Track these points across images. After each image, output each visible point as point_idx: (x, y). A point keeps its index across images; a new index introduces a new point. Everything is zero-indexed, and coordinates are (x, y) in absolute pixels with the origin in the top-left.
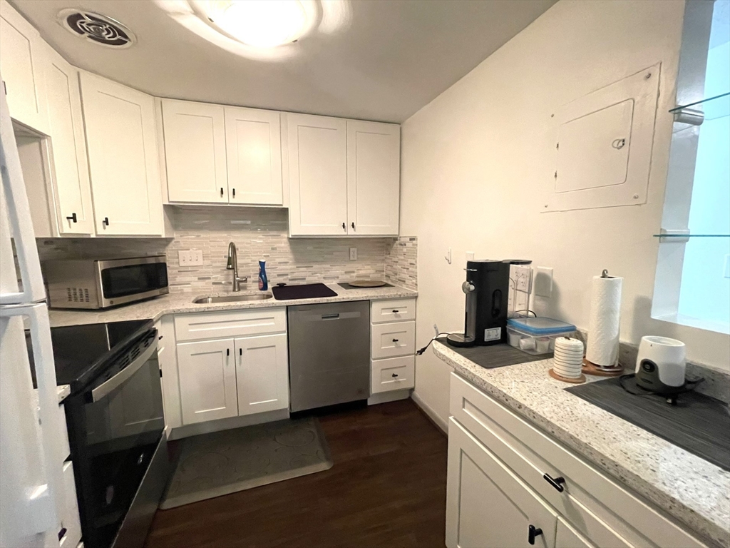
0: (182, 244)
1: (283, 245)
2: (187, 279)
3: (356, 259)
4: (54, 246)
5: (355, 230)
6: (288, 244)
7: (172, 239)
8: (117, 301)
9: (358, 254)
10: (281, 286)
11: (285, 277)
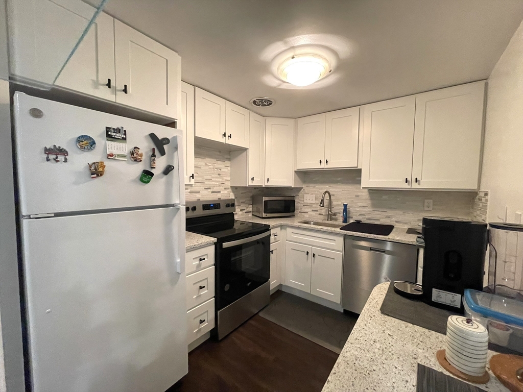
0: (306, 192)
1: (364, 194)
2: (306, 210)
3: (431, 209)
4: (258, 190)
5: (419, 184)
6: (368, 193)
7: (302, 188)
8: (269, 215)
9: (433, 205)
10: (358, 222)
11: (363, 217)
